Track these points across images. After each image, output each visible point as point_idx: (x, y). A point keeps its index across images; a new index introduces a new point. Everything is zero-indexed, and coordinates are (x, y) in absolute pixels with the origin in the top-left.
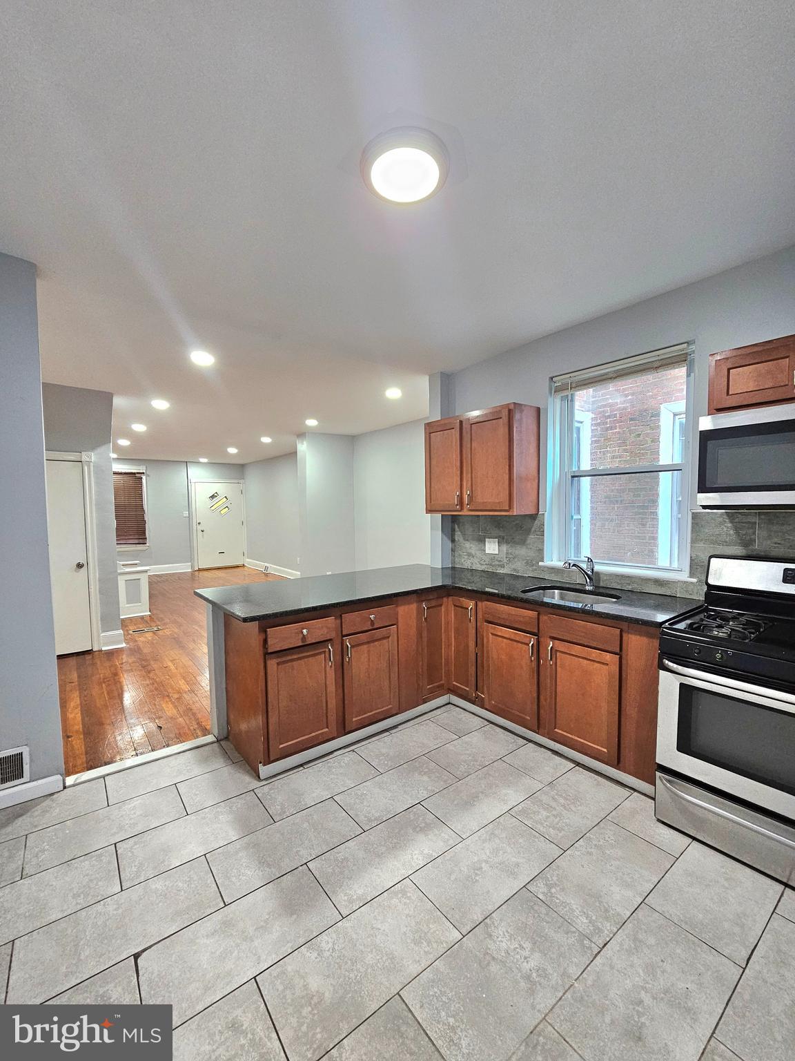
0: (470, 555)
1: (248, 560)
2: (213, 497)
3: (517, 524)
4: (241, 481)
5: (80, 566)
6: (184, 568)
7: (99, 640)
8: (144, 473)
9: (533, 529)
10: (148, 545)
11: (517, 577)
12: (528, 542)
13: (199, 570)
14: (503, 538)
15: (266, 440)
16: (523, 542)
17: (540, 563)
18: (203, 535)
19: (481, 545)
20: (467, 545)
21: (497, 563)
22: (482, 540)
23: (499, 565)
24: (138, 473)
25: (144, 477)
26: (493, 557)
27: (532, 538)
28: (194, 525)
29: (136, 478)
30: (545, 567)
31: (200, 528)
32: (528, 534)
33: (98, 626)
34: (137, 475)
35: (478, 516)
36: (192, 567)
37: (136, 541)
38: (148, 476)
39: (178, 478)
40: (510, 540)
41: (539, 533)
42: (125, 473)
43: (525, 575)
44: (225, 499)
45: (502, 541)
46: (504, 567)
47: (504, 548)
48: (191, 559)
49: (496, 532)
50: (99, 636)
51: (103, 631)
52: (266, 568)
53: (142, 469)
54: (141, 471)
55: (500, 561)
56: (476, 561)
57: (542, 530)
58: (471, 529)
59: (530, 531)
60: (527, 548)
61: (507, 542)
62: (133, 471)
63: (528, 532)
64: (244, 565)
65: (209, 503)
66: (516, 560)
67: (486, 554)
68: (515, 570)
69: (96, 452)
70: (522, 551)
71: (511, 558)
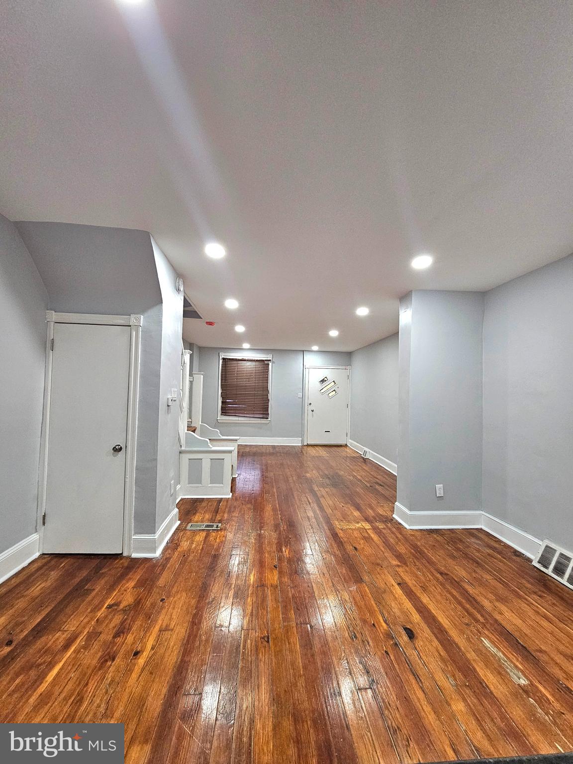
1: (350, 440)
2: (323, 381)
4: (348, 367)
5: (117, 450)
6: (296, 442)
7: (130, 544)
8: (270, 360)
10: (269, 419)
13: (308, 445)
15: (362, 311)
18: (313, 415)
24: (266, 360)
25: (270, 364)
28: (306, 404)
29: (264, 364)
31: (311, 408)
33: (130, 526)
34: (266, 362)
36: (302, 441)
37: (261, 416)
38: (273, 362)
39: (296, 364)
42: (257, 361)
44: (333, 383)
48: (302, 436)
50: (130, 538)
51: (136, 533)
52: (365, 452)
53: (269, 357)
54: (269, 359)
62: (263, 359)
64: (346, 446)
65: (319, 386)
69: (146, 315)
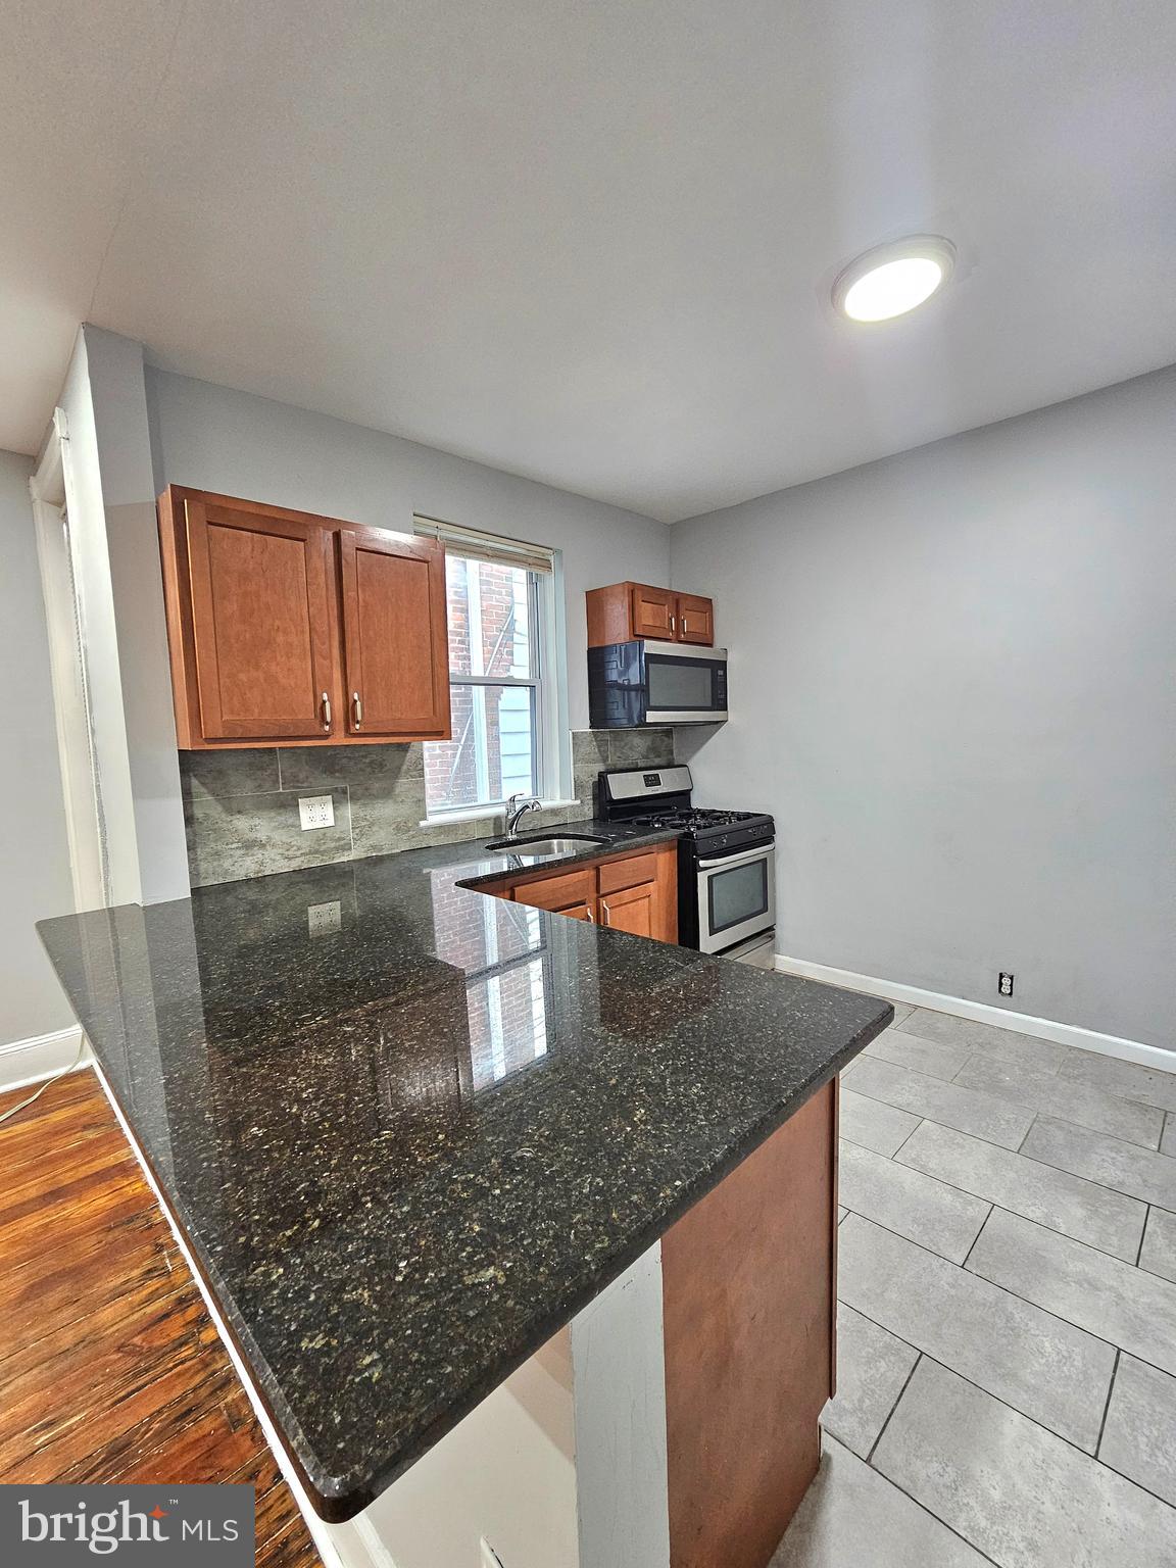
0: (249, 845)
3: (372, 762)
9: (405, 767)
11: (380, 860)
12: (397, 791)
14: (344, 792)
16: (387, 793)
17: (423, 823)
19: (286, 817)
20: (241, 823)
21: (333, 845)
22: (289, 805)
23: (337, 849)
26: (321, 834)
27: (403, 784)
30: (428, 828)
32: (397, 778)
35: (271, 750)
40: (360, 792)
41: (415, 773)
43: (394, 851)
45: (339, 797)
46: (350, 849)
47: (349, 810)
49: (328, 782)
55: (339, 839)
56: (270, 853)
57: (420, 767)
58: (250, 784)
59: (399, 772)
60: (396, 802)
61: (354, 799)
63: (396, 773)
66: (374, 829)
67: (301, 833)
68: (374, 847)
70: (385, 810)
71: (362, 828)
